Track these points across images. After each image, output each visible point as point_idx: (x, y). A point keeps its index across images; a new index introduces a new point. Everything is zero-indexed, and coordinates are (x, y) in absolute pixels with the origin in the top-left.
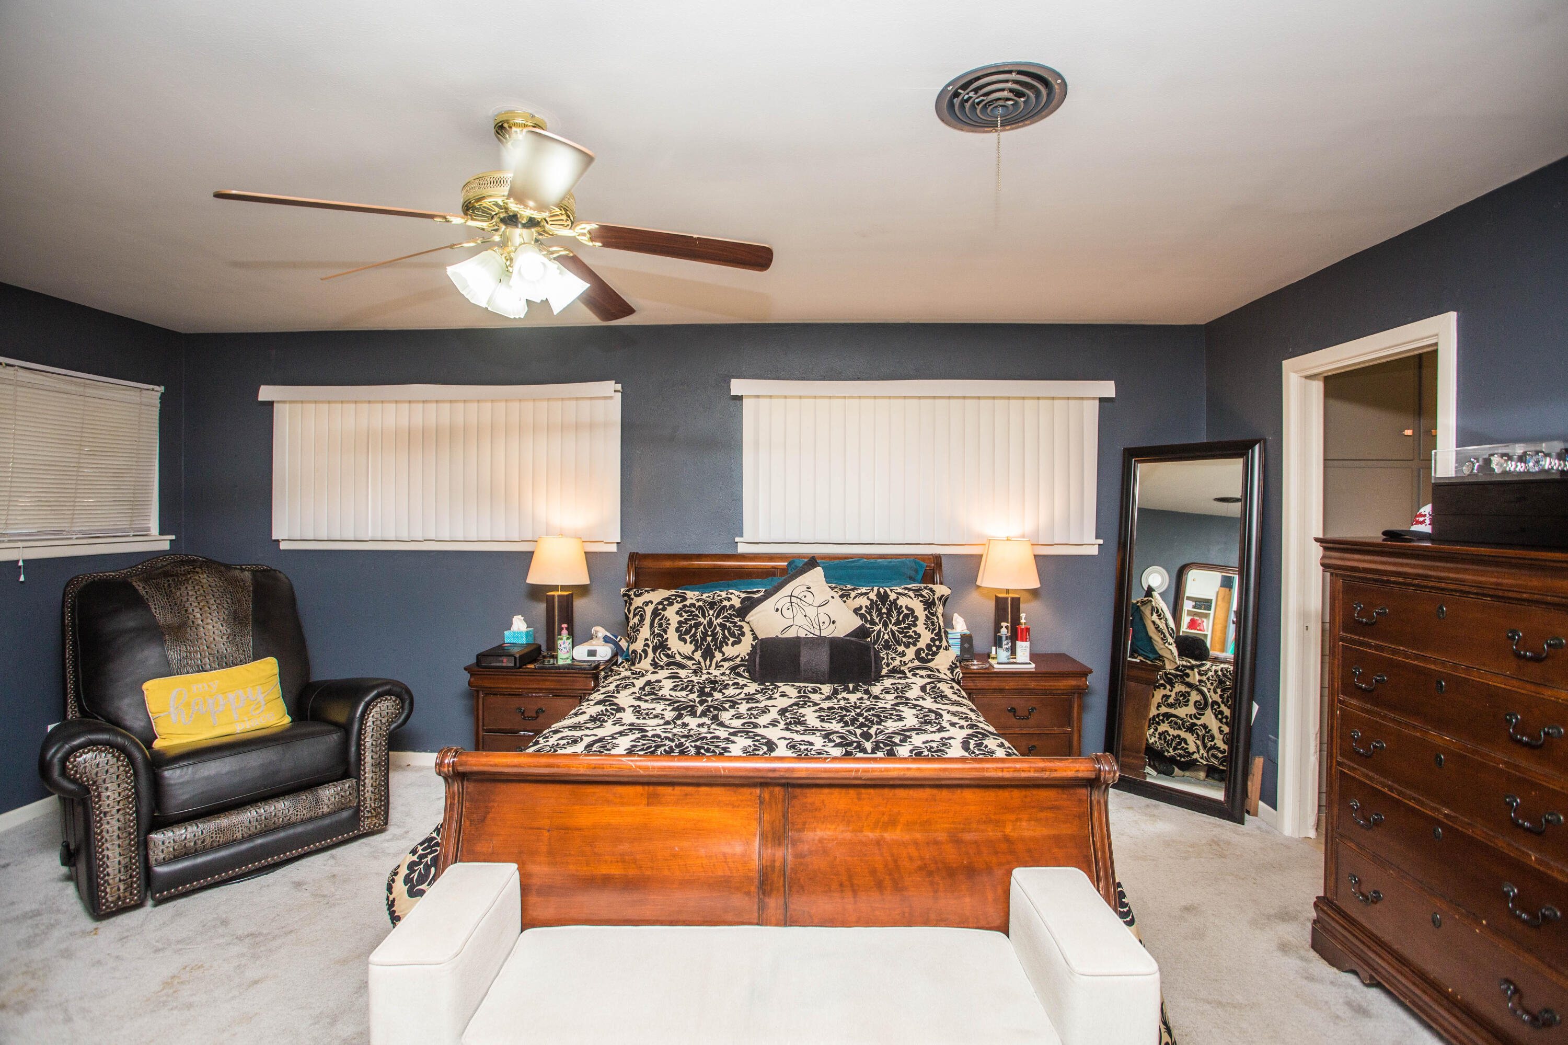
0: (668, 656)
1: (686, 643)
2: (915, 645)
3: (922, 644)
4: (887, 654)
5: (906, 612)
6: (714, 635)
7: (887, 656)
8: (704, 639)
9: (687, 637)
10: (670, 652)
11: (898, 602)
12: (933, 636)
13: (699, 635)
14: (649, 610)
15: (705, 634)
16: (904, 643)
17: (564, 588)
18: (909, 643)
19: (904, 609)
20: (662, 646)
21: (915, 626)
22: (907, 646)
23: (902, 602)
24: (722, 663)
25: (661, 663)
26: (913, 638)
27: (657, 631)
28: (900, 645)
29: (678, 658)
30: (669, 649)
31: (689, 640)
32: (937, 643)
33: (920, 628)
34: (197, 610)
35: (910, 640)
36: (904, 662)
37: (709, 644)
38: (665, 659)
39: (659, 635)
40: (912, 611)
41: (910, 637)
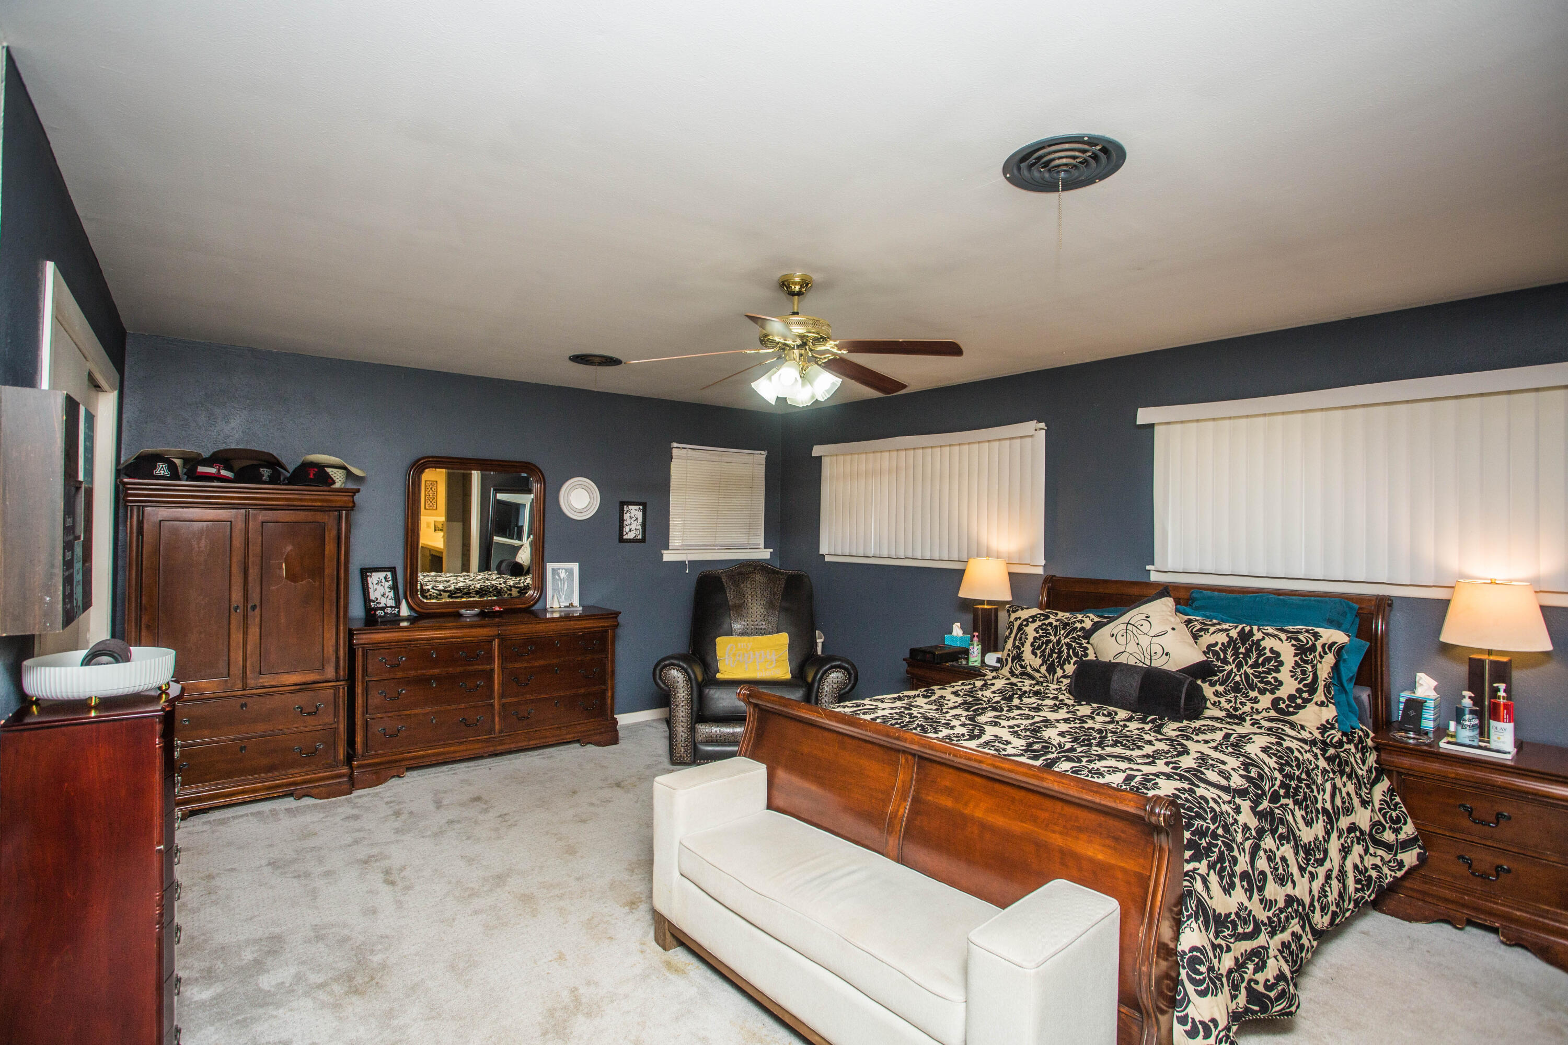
0: (1021, 666)
1: (1036, 657)
2: (1272, 692)
3: (1283, 693)
4: (1236, 698)
5: (1268, 654)
6: (1060, 652)
7: (1236, 700)
8: (1050, 655)
9: (1038, 652)
10: (1023, 663)
11: (1262, 643)
12: (1301, 686)
13: (1048, 651)
14: (1017, 624)
15: (1052, 651)
16: (1259, 688)
17: (990, 602)
18: (1266, 689)
19: (1267, 651)
20: (1018, 657)
21: (1278, 671)
22: (1262, 692)
23: (1268, 643)
24: (1062, 679)
25: (1017, 672)
26: (1272, 684)
27: (1017, 644)
28: (1253, 690)
29: (1029, 669)
30: (1023, 661)
31: (1039, 655)
32: (1305, 695)
33: (1284, 674)
34: (750, 597)
35: (1268, 687)
36: (1257, 710)
37: (1053, 661)
38: (1020, 669)
39: (1018, 647)
40: (1278, 654)
41: (1269, 683)
